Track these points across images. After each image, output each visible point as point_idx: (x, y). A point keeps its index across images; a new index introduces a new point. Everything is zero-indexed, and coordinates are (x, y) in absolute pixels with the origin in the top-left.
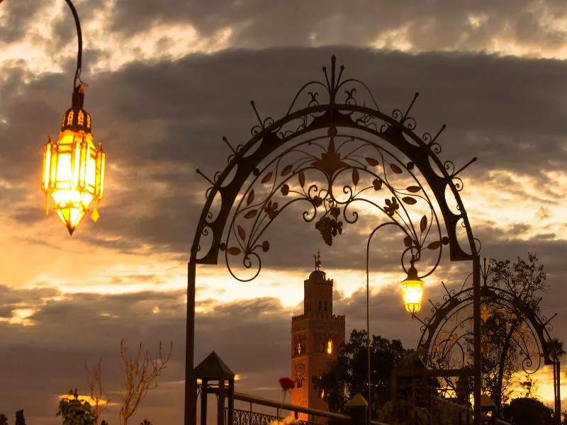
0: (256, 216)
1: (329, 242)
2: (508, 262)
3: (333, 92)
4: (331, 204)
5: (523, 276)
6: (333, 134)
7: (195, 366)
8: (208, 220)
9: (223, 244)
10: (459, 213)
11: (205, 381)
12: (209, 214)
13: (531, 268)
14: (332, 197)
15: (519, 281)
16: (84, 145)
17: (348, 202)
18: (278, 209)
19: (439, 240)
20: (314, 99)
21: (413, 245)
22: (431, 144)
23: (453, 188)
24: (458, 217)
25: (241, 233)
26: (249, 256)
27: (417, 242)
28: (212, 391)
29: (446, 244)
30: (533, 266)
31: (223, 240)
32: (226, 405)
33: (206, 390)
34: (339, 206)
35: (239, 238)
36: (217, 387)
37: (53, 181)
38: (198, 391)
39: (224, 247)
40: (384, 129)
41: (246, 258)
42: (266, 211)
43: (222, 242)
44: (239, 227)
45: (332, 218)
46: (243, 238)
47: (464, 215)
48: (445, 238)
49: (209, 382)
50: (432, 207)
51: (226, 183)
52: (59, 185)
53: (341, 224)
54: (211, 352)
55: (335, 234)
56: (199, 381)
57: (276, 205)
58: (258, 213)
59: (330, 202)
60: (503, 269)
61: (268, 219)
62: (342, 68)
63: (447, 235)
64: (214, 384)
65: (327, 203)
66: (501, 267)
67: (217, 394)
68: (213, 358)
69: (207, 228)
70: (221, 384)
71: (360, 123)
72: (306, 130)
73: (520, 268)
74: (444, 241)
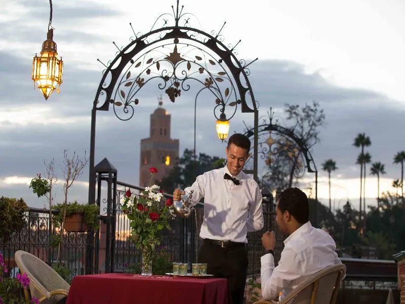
0: (132, 85)
1: (173, 100)
2: (298, 106)
3: (177, 20)
4: (175, 81)
5: (308, 116)
6: (176, 42)
7: (95, 165)
8: (104, 87)
9: (112, 100)
10: (247, 87)
11: (100, 173)
12: (104, 84)
13: (314, 111)
14: (175, 76)
15: (305, 119)
16: (54, 59)
17: (184, 80)
18: (144, 82)
19: (235, 101)
20: (166, 23)
21: (221, 103)
22: (232, 50)
23: (244, 74)
24: (247, 90)
25: (123, 94)
26: (127, 107)
27: (223, 102)
28: (104, 179)
29: (239, 103)
30: (316, 110)
31: (112, 98)
32: (112, 187)
33: (101, 179)
34: (179, 81)
35: (122, 97)
36: (108, 177)
37: (38, 75)
38: (96, 179)
39: (112, 101)
40: (206, 41)
41: (125, 107)
42: (137, 82)
43: (111, 99)
44: (122, 91)
45: (175, 87)
46: (124, 97)
47: (250, 88)
48: (239, 100)
49: (103, 174)
50: (232, 84)
51: (114, 67)
52: (41, 77)
53: (180, 91)
54: (104, 158)
55: (176, 96)
56: (97, 174)
57: (143, 80)
58: (132, 84)
59: (174, 79)
60: (294, 111)
61: (138, 87)
62: (183, 6)
63: (240, 99)
64: (106, 175)
65: (172, 79)
66: (292, 109)
67: (108, 181)
68: (105, 161)
69: (103, 91)
70: (110, 176)
71: (192, 37)
72: (161, 39)
73: (306, 110)
74: (238, 102)
